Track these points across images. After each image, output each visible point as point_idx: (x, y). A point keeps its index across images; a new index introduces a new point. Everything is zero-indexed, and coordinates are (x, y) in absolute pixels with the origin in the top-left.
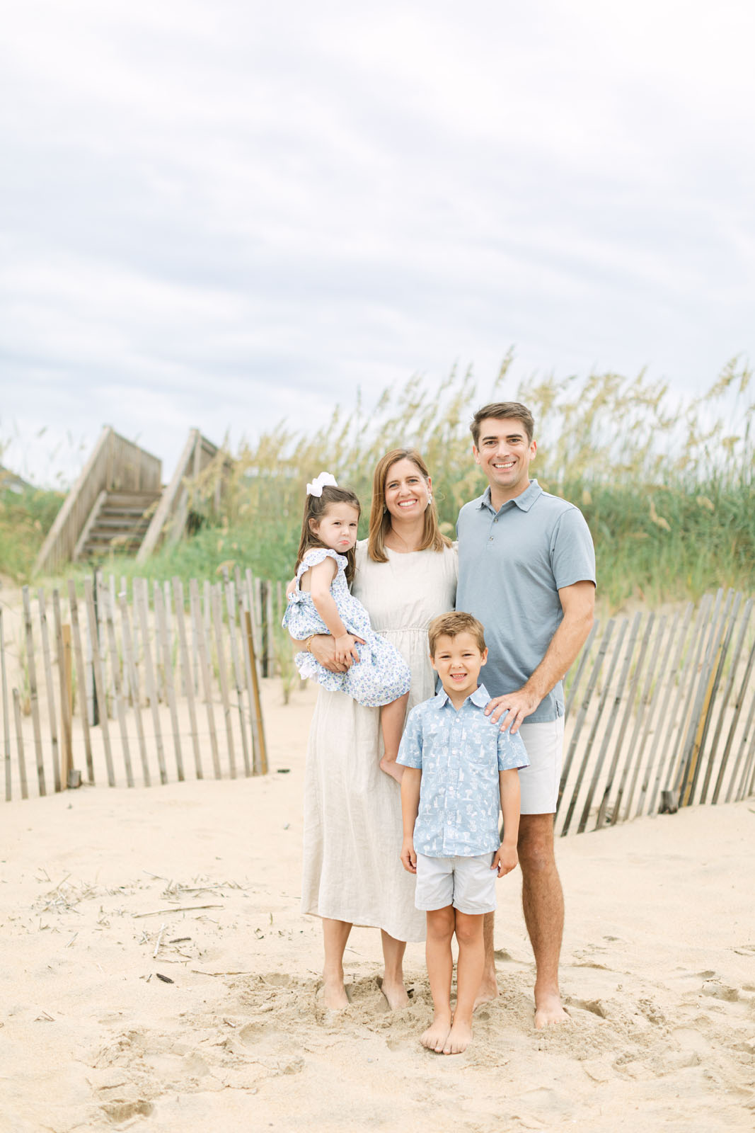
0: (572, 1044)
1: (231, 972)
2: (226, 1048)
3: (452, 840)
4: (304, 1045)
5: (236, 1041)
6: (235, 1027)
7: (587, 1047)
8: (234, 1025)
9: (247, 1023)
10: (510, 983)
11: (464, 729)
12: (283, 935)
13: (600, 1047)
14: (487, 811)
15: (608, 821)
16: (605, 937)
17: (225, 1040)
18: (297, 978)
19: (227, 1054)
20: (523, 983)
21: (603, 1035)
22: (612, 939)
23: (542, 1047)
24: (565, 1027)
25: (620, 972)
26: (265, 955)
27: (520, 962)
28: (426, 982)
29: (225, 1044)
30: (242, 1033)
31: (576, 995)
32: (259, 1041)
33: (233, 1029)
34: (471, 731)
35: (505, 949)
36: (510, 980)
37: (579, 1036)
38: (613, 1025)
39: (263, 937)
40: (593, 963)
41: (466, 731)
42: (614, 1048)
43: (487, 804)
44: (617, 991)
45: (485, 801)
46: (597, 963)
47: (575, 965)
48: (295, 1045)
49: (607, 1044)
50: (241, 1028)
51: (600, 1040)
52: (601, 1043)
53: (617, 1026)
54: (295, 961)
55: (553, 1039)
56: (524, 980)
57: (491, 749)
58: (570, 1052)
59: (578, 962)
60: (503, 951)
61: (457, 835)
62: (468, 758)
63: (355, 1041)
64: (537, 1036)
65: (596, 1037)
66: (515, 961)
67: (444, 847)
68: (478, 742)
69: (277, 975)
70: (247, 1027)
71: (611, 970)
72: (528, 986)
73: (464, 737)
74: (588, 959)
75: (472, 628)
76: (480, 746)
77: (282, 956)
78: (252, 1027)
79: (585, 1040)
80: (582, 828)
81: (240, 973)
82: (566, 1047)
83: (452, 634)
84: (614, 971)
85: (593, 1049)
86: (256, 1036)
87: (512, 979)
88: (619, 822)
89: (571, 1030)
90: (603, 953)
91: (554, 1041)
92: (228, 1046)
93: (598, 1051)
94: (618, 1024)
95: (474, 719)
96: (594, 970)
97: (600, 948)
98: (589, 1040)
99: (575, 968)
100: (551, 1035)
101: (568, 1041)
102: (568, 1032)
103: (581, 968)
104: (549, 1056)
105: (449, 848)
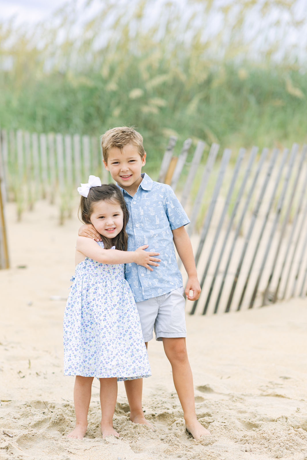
0: (270, 447)
1: (3, 400)
2: (8, 451)
3: (148, 287)
4: (68, 449)
5: (15, 445)
6: (12, 437)
7: (282, 449)
8: (11, 436)
9: (21, 434)
10: (216, 407)
11: (140, 208)
12: (40, 375)
13: (291, 449)
14: (168, 261)
15: (270, 300)
16: (281, 377)
17: (7, 445)
18: (54, 403)
19: (10, 455)
20: (225, 407)
21: (293, 440)
22: (286, 378)
23: (248, 449)
24: (264, 435)
25: (297, 400)
26: (27, 389)
27: (221, 394)
28: (153, 407)
29: (7, 448)
30: (18, 441)
31: (266, 415)
32: (31, 446)
33: (11, 438)
34: (146, 208)
35: (208, 385)
36: (216, 405)
37: (275, 441)
38: (299, 434)
39: (24, 377)
40: (276, 394)
41: (142, 208)
42: (302, 450)
43: (167, 256)
44: (296, 412)
45: (166, 255)
46: (279, 393)
47: (262, 395)
48: (60, 448)
49: (296, 447)
50: (17, 437)
51: (291, 444)
52: (291, 446)
53: (302, 435)
54: (51, 393)
55: (254, 444)
56: (226, 405)
57: (162, 216)
58: (270, 453)
59: (265, 393)
60: (207, 386)
61: (150, 283)
62: (148, 227)
63: (107, 445)
64: (242, 442)
65: (288, 442)
66: (217, 393)
67: (143, 294)
68: (152, 214)
69: (39, 402)
70: (22, 437)
71: (289, 398)
72: (230, 409)
73: (142, 213)
74: (270, 391)
75: (134, 140)
76: (154, 216)
77: (41, 389)
78: (25, 437)
79: (280, 444)
80: (251, 306)
81: (10, 401)
82: (265, 449)
83: (120, 147)
84: (291, 399)
85: (286, 450)
86: (29, 444)
87: (217, 404)
88: (278, 301)
89: (268, 438)
90: (282, 388)
91: (255, 445)
92: (9, 449)
93: (290, 452)
94: (302, 433)
95: (146, 198)
96: (277, 398)
97: (278, 384)
98: (282, 444)
99: (262, 397)
100: (253, 441)
101: (266, 445)
102: (266, 439)
103: (267, 397)
104: (254, 455)
105: (147, 294)
